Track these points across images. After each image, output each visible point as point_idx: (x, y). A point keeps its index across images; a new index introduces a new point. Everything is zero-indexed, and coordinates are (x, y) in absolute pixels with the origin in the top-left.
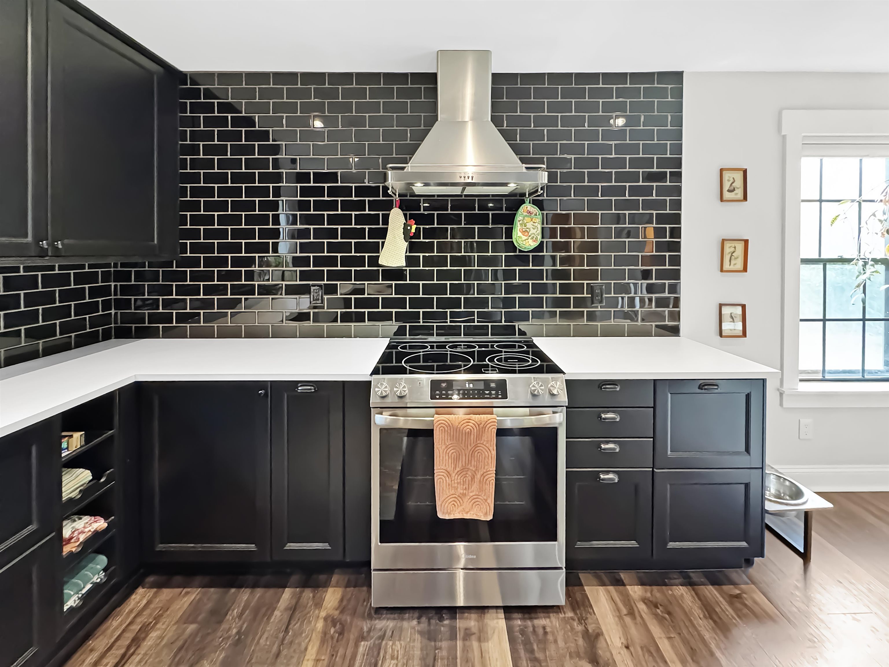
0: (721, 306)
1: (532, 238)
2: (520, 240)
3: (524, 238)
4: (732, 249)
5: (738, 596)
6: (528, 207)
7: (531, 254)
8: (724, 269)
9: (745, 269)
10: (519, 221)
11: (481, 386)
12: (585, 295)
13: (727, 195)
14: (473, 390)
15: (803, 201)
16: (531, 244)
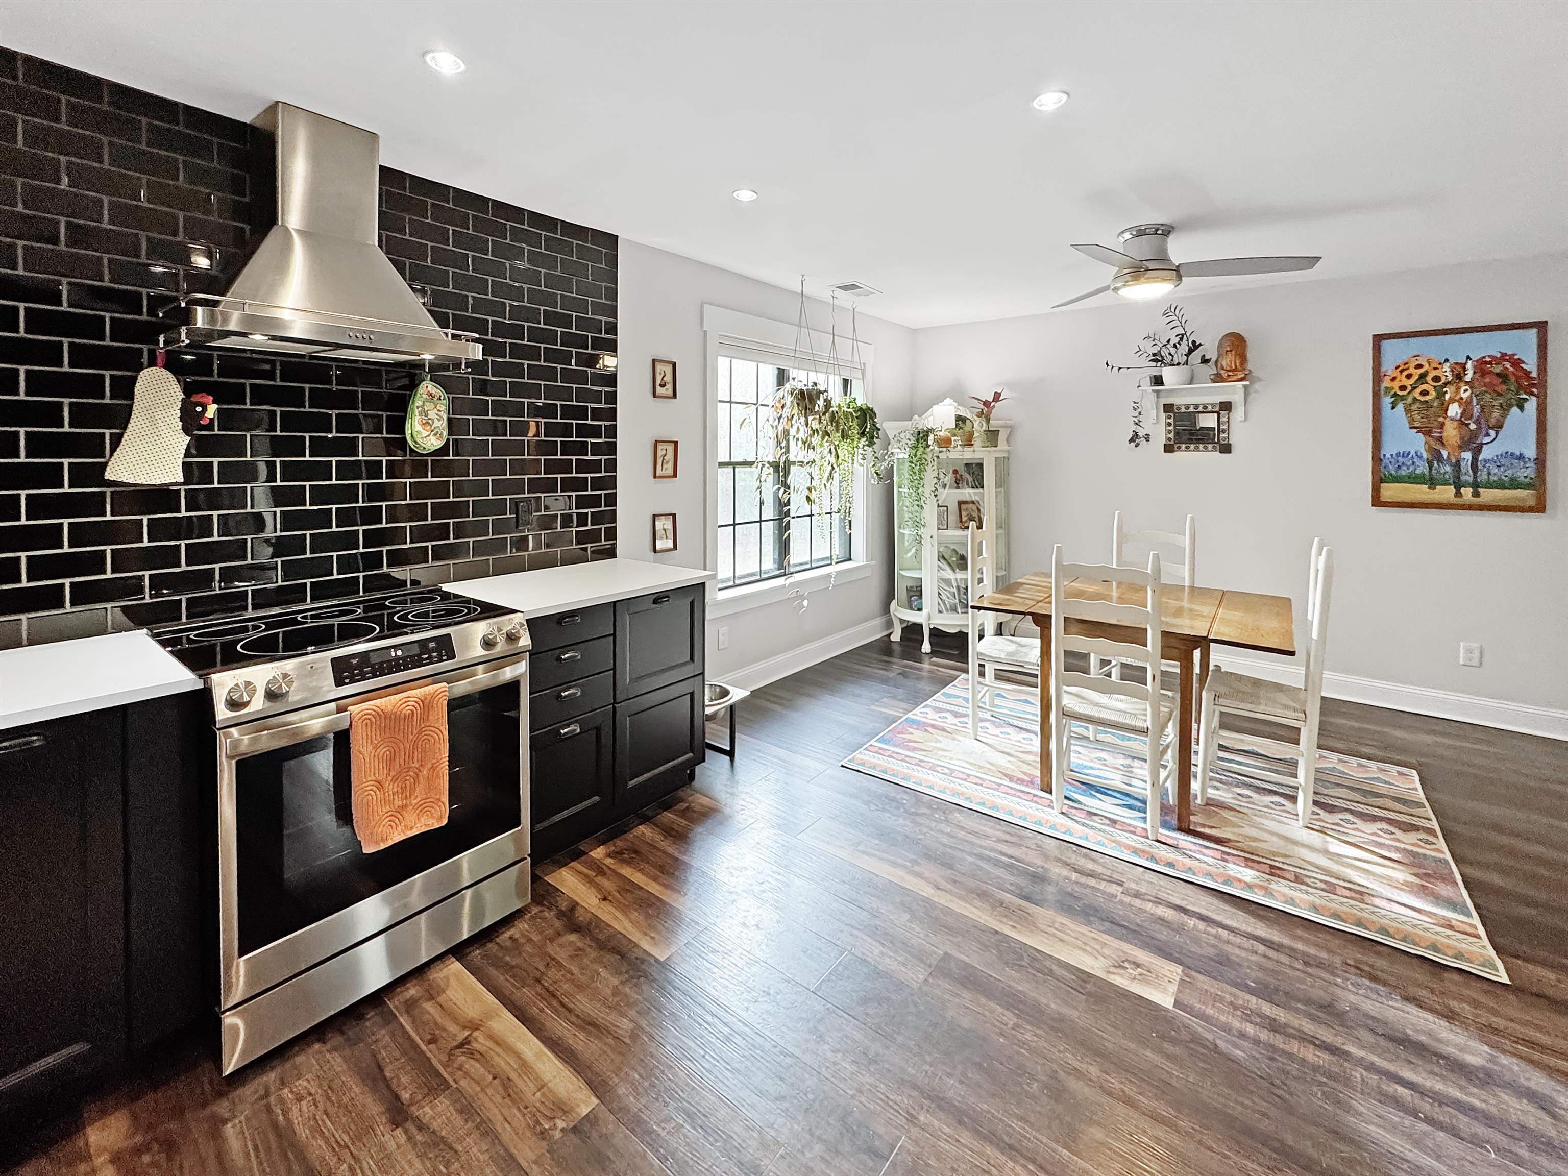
0: (654, 517)
1: (435, 435)
2: (419, 436)
3: (425, 433)
4: (664, 452)
5: (687, 808)
6: (427, 387)
7: (429, 459)
8: (657, 475)
9: (675, 475)
10: (418, 408)
11: (416, 650)
12: (508, 516)
13: (660, 390)
14: (403, 658)
15: (720, 401)
16: (434, 443)
